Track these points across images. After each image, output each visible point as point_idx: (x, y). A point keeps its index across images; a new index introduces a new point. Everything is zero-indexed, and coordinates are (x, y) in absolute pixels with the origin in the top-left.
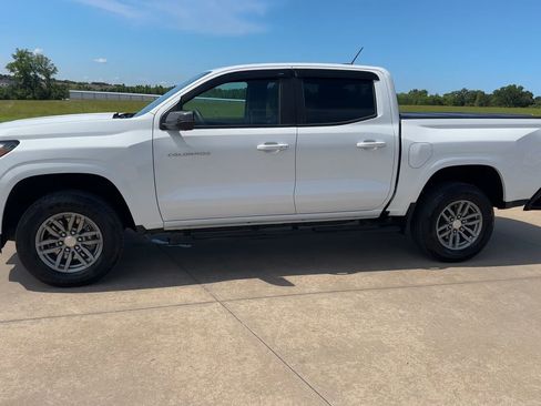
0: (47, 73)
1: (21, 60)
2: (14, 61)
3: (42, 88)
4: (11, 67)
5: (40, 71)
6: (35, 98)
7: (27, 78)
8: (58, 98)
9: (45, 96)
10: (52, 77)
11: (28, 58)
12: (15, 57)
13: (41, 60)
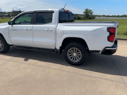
0: (91, 13)
1: (86, 11)
2: (85, 11)
3: (89, 17)
4: (84, 13)
5: (90, 13)
6: (88, 19)
7: (87, 15)
8: (93, 19)
9: (90, 19)
10: (92, 14)
11: (88, 10)
12: (85, 10)
13: (91, 11)
